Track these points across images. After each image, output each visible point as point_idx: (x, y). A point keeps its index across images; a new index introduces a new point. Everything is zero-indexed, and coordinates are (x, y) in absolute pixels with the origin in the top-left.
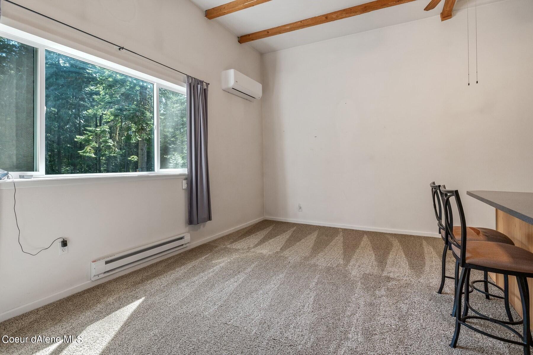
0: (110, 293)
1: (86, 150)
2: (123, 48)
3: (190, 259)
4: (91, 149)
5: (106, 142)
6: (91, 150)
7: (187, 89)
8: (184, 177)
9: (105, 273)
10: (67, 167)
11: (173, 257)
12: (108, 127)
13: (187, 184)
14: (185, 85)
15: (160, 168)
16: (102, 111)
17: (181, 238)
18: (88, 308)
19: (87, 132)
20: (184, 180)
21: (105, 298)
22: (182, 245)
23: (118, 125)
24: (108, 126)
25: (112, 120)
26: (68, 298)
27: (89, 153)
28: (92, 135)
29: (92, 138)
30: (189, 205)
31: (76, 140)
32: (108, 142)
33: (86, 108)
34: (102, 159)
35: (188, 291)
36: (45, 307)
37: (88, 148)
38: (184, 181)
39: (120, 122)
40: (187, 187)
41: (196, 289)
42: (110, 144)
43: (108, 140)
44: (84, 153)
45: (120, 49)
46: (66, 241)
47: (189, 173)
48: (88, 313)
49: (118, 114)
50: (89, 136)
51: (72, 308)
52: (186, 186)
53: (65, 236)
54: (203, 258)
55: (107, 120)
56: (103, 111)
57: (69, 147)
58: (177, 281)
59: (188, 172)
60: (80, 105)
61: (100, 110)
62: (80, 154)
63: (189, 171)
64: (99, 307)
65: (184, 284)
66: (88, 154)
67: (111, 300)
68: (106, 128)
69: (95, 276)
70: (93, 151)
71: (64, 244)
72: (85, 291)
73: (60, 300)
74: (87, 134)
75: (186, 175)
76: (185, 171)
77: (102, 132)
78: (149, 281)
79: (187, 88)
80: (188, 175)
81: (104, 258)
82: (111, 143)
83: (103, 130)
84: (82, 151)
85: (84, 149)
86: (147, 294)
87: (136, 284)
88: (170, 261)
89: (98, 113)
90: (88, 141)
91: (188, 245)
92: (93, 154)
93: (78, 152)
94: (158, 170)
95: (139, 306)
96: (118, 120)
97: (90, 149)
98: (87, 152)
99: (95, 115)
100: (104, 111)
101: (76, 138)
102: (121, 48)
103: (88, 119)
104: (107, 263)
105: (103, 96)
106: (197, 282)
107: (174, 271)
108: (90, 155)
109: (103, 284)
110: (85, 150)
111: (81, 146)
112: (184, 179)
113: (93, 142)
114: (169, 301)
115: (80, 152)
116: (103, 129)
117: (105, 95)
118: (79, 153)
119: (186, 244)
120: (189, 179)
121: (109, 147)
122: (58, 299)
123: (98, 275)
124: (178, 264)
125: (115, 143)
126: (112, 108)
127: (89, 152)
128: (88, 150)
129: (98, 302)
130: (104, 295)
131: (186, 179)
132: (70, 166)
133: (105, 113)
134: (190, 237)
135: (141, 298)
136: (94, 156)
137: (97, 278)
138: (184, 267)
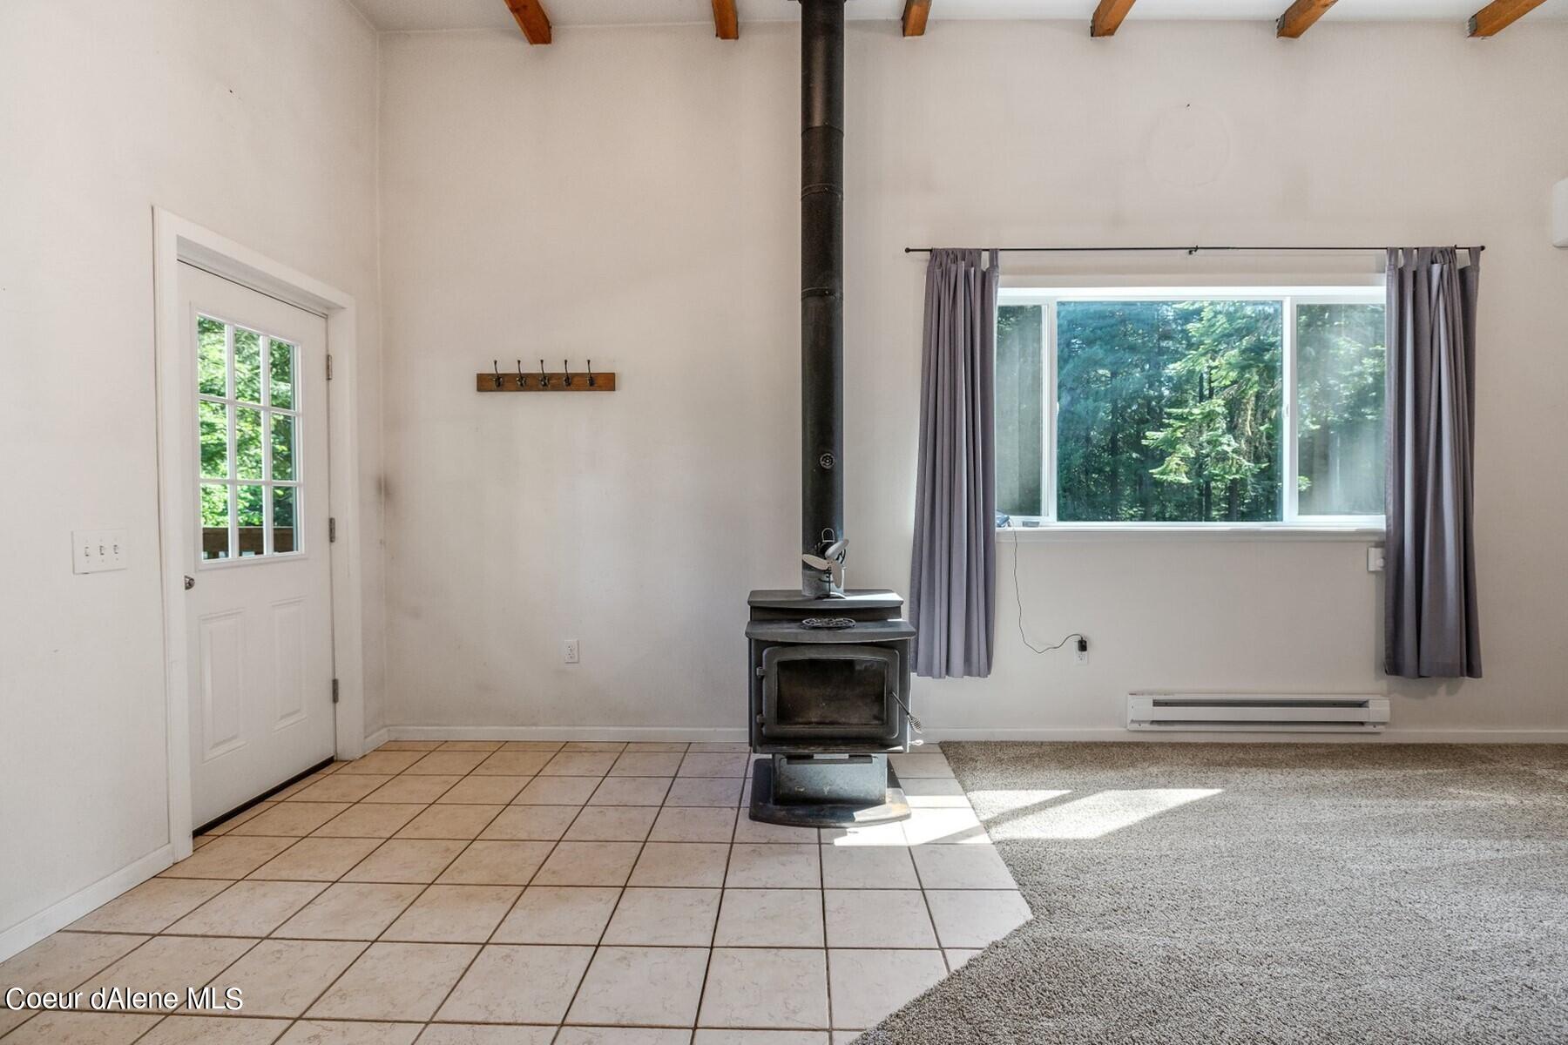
0: (1156, 760)
1: (1167, 466)
2: (1197, 249)
3: (1375, 763)
4: (1180, 462)
5: (1213, 443)
6: (1179, 465)
7: (1388, 289)
8: (1376, 538)
9: (1153, 722)
10: (1131, 508)
11: (1327, 745)
12: (1222, 402)
13: (1384, 558)
14: (1384, 278)
15: (1299, 514)
16: (1207, 361)
17: (1361, 704)
18: (1113, 766)
19: (1172, 421)
20: (1376, 546)
21: (1146, 765)
22: (1362, 724)
23: (1251, 392)
24: (1223, 400)
25: (1234, 382)
26: (1086, 743)
27: (1175, 473)
28: (1181, 427)
29: (1182, 433)
30: (1391, 620)
31: (1144, 442)
32: (1221, 444)
33: (1176, 356)
34: (1214, 488)
35: (1329, 816)
36: (1051, 744)
37: (1173, 461)
38: (1373, 549)
39: (1256, 382)
40: (1383, 567)
41: (1353, 821)
42: (1225, 448)
43: (1220, 436)
44: (1162, 473)
45: (1190, 252)
46: (1085, 642)
47: (1392, 527)
48: (1112, 773)
49: (1246, 363)
50: (1175, 431)
51: (1089, 758)
52: (1382, 565)
53: (1086, 633)
54: (1420, 772)
55: (1220, 383)
56: (1210, 361)
57: (1137, 459)
58: (1311, 790)
59: (1387, 526)
60: (1162, 351)
61: (1203, 360)
62: (1155, 476)
63: (1391, 521)
64: (1131, 772)
65: (1326, 802)
66: (1171, 477)
67: (1154, 770)
68: (1217, 404)
69: (1132, 721)
70: (1185, 468)
71: (1083, 646)
72: (1114, 743)
73: (1075, 742)
74: (1169, 425)
75: (1383, 533)
76: (1377, 522)
77: (1206, 417)
78: (1243, 769)
79: (1388, 286)
80: (1388, 532)
81: (1151, 693)
82: (1228, 444)
83: (1209, 412)
84: (1160, 469)
85: (1162, 465)
86: (1228, 786)
87: (1210, 764)
88: (1311, 751)
89: (1197, 369)
90: (1172, 443)
91: (1379, 728)
92: (1184, 475)
93: (1150, 471)
94: (1291, 517)
95: (1204, 800)
96: (1249, 380)
97: (1177, 464)
98: (1171, 471)
99: (1191, 372)
100: (1214, 360)
101: (1146, 438)
102: (1191, 250)
103: (1179, 385)
104: (1156, 703)
105: (1209, 320)
106: (1364, 810)
107: (1312, 772)
108: (1177, 478)
109: (1148, 743)
110: (1165, 466)
111: (1157, 456)
112: (1373, 544)
113: (1184, 443)
114: (1272, 814)
115: (1153, 471)
116: (1207, 409)
117: (1215, 317)
118: (1153, 474)
119: (1375, 724)
120: (1391, 544)
121: (1223, 457)
122: (1072, 740)
123: (1140, 722)
124: (1333, 762)
125: (1243, 442)
126: (1233, 348)
127: (1175, 471)
128: (1173, 466)
129: (1133, 765)
130: (1144, 760)
131: (1378, 545)
132: (1136, 507)
133: (1214, 364)
134: (1388, 708)
135: (1212, 787)
136: (1185, 480)
137: (1135, 727)
138: (1346, 771)
